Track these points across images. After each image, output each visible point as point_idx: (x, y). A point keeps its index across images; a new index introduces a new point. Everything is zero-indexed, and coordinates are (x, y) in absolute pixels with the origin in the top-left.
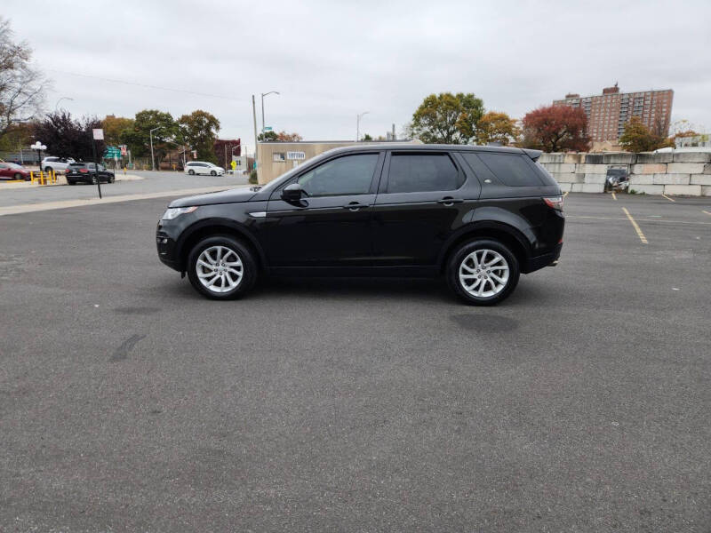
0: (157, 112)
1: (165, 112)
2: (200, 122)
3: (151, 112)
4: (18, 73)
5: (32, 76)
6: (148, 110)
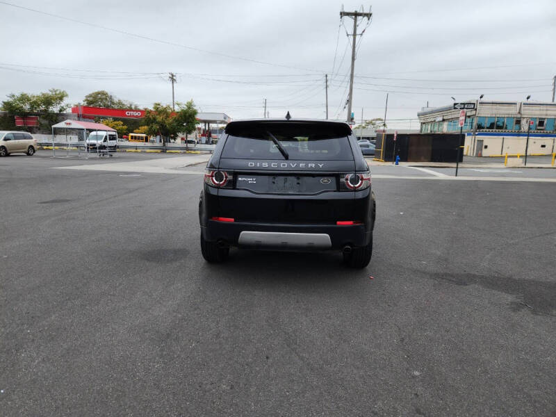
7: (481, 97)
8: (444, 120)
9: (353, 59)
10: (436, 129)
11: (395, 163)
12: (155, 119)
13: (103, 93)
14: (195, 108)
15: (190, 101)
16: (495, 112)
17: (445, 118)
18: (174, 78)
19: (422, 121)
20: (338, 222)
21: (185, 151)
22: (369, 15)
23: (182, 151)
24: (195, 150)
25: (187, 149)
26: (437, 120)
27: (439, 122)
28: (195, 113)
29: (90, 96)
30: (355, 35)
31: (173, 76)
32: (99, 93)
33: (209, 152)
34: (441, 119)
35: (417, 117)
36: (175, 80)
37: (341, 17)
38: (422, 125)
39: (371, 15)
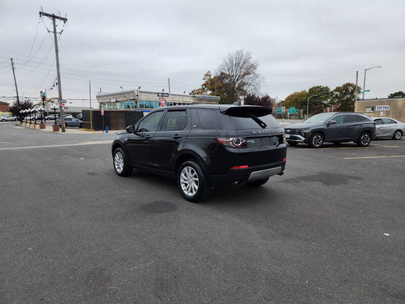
0: (320, 87)
1: (325, 86)
2: (347, 90)
3: (317, 87)
4: (251, 76)
5: (257, 76)
6: (316, 86)
7: (139, 88)
8: (117, 101)
9: (57, 51)
10: (112, 107)
11: (105, 131)
16: (148, 98)
17: (118, 100)
19: (100, 102)
22: (65, 20)
26: (112, 101)
27: (114, 102)
30: (55, 32)
34: (115, 101)
35: (96, 99)
37: (40, 16)
38: (100, 104)
39: (67, 20)
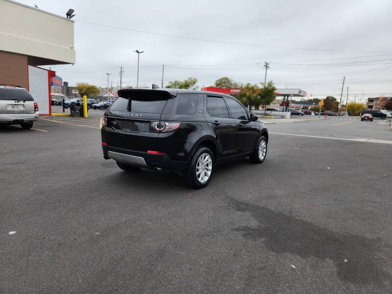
12: (245, 94)
13: (226, 79)
14: (274, 86)
15: (270, 81)
18: (268, 65)
20: (148, 151)
21: (264, 116)
23: (261, 116)
24: (270, 116)
25: (265, 115)
28: (274, 89)
29: (219, 80)
31: (267, 64)
32: (223, 79)
33: (281, 117)
36: (268, 67)
